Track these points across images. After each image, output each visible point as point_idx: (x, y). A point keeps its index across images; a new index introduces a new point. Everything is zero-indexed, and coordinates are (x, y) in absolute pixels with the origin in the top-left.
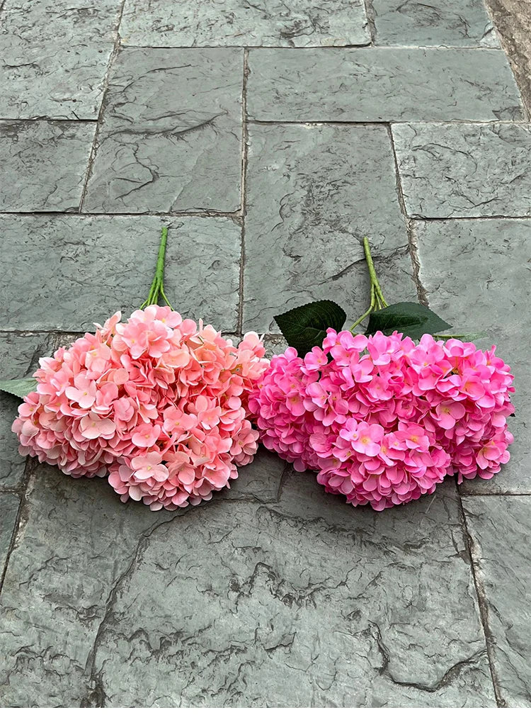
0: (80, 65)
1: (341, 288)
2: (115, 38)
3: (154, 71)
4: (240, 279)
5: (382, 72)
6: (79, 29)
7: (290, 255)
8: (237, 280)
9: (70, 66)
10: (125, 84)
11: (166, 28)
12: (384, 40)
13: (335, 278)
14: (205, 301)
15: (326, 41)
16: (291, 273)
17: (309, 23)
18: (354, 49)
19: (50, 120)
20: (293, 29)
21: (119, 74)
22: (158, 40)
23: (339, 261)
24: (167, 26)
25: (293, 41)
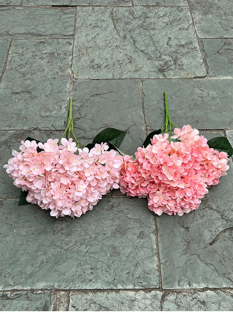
0: (54, 92)
1: (215, 252)
2: (71, 73)
3: (93, 96)
4: (156, 245)
5: (215, 95)
6: (50, 67)
7: (183, 226)
8: (155, 247)
9: (48, 93)
10: (79, 105)
11: (96, 66)
12: (213, 73)
13: (211, 244)
14: (138, 263)
15: (183, 74)
16: (185, 241)
17: (172, 63)
18: (198, 79)
19: (40, 130)
20: (164, 66)
21: (76, 98)
22: (94, 75)
23: (211, 231)
24: (97, 65)
25: (166, 74)
